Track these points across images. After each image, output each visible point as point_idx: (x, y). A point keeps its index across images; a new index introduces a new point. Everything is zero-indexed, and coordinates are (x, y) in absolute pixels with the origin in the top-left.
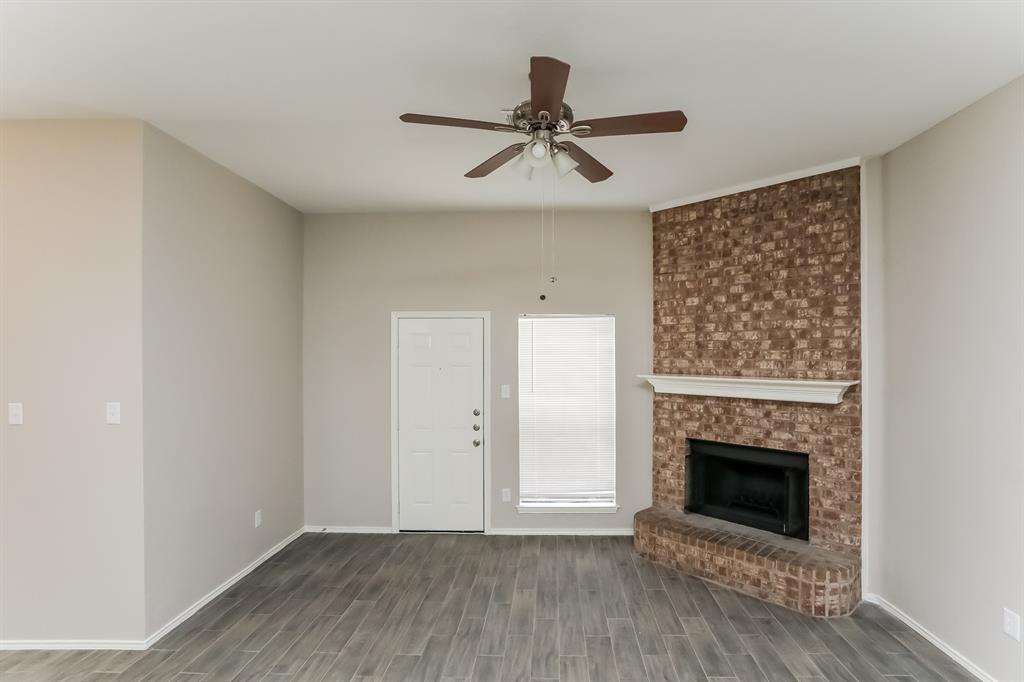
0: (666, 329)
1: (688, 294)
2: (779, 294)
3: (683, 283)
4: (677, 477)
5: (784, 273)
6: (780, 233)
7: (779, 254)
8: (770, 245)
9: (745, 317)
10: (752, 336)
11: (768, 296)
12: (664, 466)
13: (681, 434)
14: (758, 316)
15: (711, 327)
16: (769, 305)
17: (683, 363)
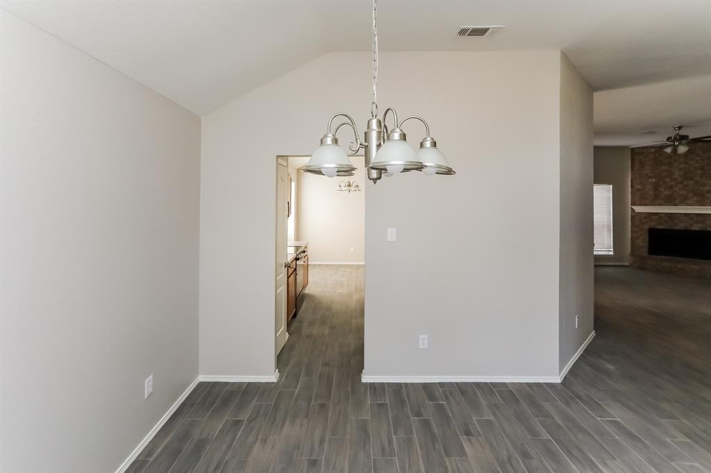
0: (638, 190)
1: (650, 177)
2: (697, 178)
3: (647, 174)
4: (643, 242)
5: (700, 172)
6: (698, 158)
7: (697, 165)
8: (693, 162)
9: (680, 186)
10: (683, 192)
11: (692, 179)
12: (637, 239)
13: (647, 227)
14: (687, 186)
15: (662, 189)
16: (692, 182)
17: (648, 202)
